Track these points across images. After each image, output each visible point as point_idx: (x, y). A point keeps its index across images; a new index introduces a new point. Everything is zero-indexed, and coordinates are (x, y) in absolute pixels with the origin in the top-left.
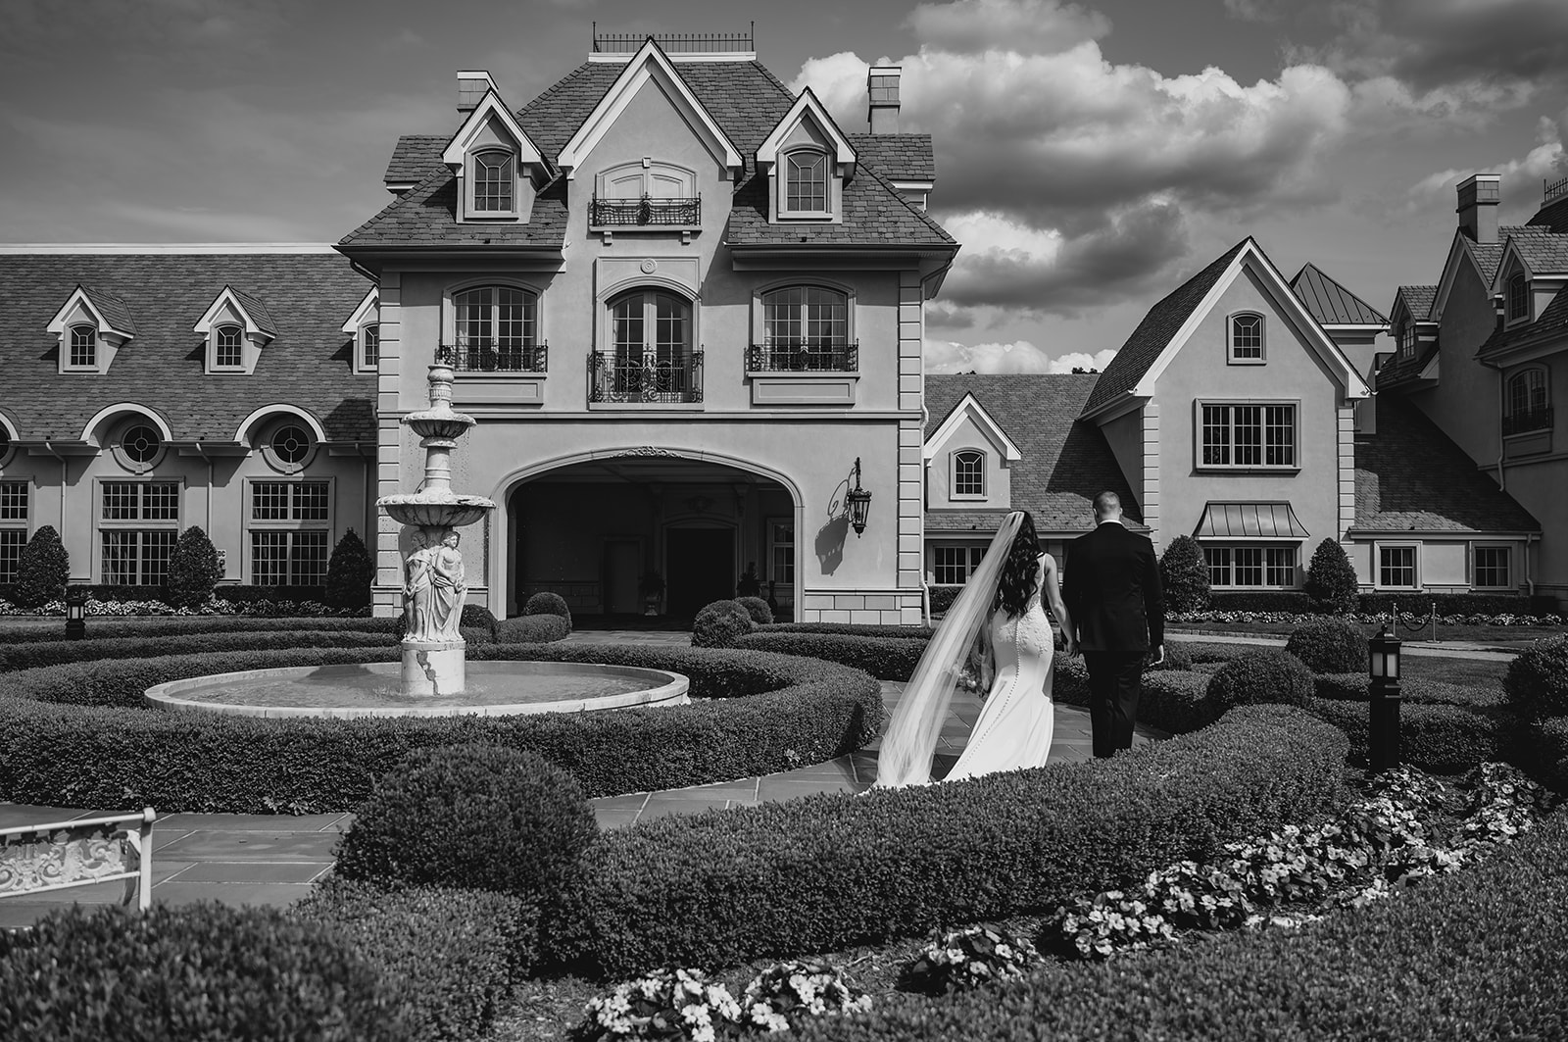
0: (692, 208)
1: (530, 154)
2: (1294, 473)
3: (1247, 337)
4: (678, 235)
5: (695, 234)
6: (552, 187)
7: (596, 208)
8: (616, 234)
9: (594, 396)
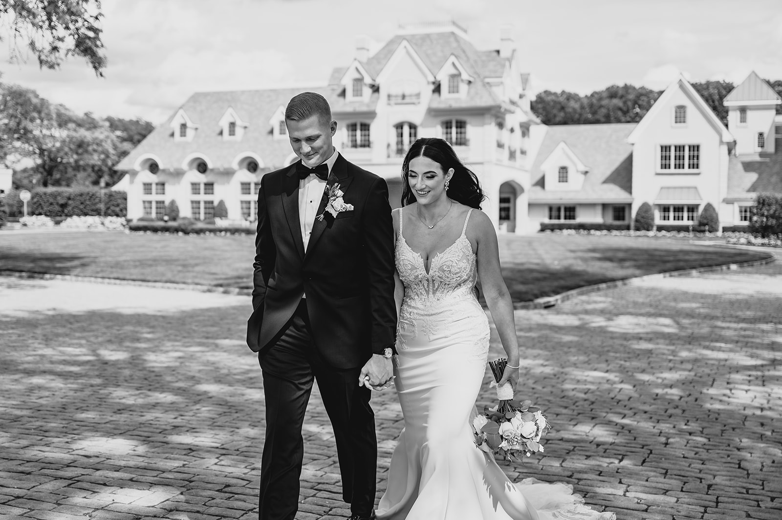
0: (418, 95)
1: (368, 80)
2: (698, 174)
3: (680, 114)
4: (414, 104)
5: (419, 103)
6: (376, 89)
7: (389, 96)
8: (396, 104)
9: (389, 156)
